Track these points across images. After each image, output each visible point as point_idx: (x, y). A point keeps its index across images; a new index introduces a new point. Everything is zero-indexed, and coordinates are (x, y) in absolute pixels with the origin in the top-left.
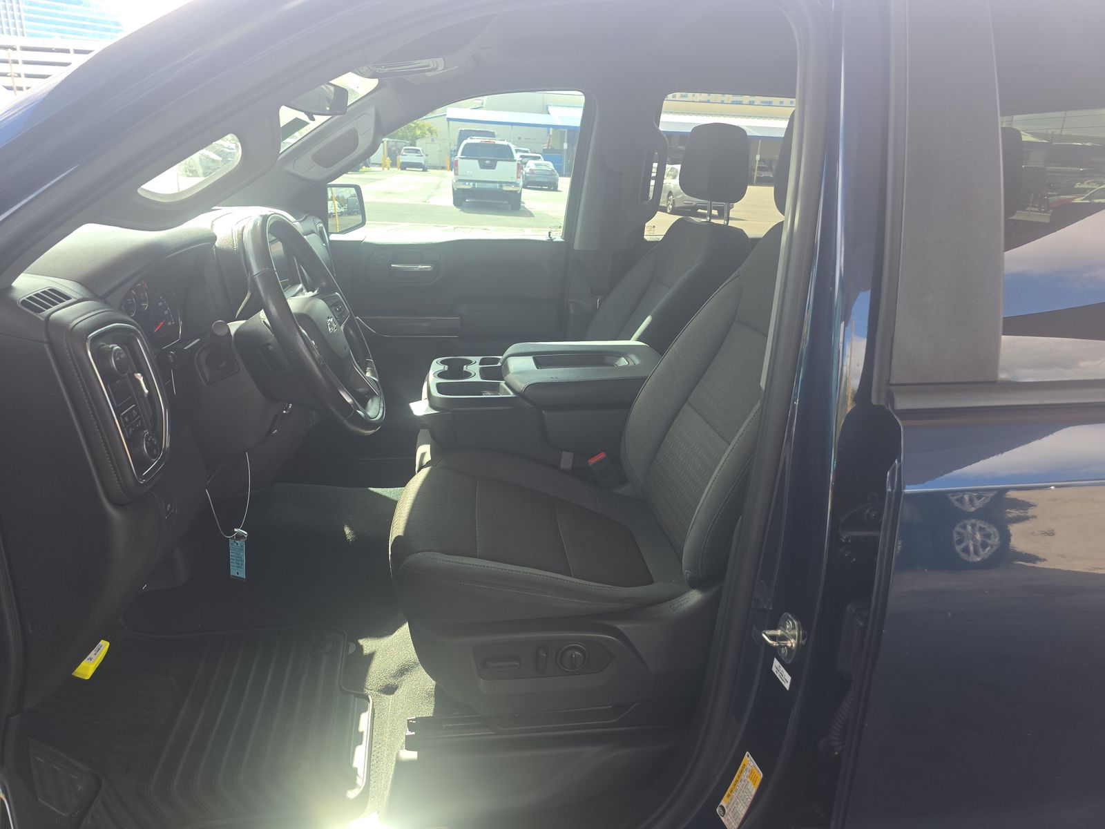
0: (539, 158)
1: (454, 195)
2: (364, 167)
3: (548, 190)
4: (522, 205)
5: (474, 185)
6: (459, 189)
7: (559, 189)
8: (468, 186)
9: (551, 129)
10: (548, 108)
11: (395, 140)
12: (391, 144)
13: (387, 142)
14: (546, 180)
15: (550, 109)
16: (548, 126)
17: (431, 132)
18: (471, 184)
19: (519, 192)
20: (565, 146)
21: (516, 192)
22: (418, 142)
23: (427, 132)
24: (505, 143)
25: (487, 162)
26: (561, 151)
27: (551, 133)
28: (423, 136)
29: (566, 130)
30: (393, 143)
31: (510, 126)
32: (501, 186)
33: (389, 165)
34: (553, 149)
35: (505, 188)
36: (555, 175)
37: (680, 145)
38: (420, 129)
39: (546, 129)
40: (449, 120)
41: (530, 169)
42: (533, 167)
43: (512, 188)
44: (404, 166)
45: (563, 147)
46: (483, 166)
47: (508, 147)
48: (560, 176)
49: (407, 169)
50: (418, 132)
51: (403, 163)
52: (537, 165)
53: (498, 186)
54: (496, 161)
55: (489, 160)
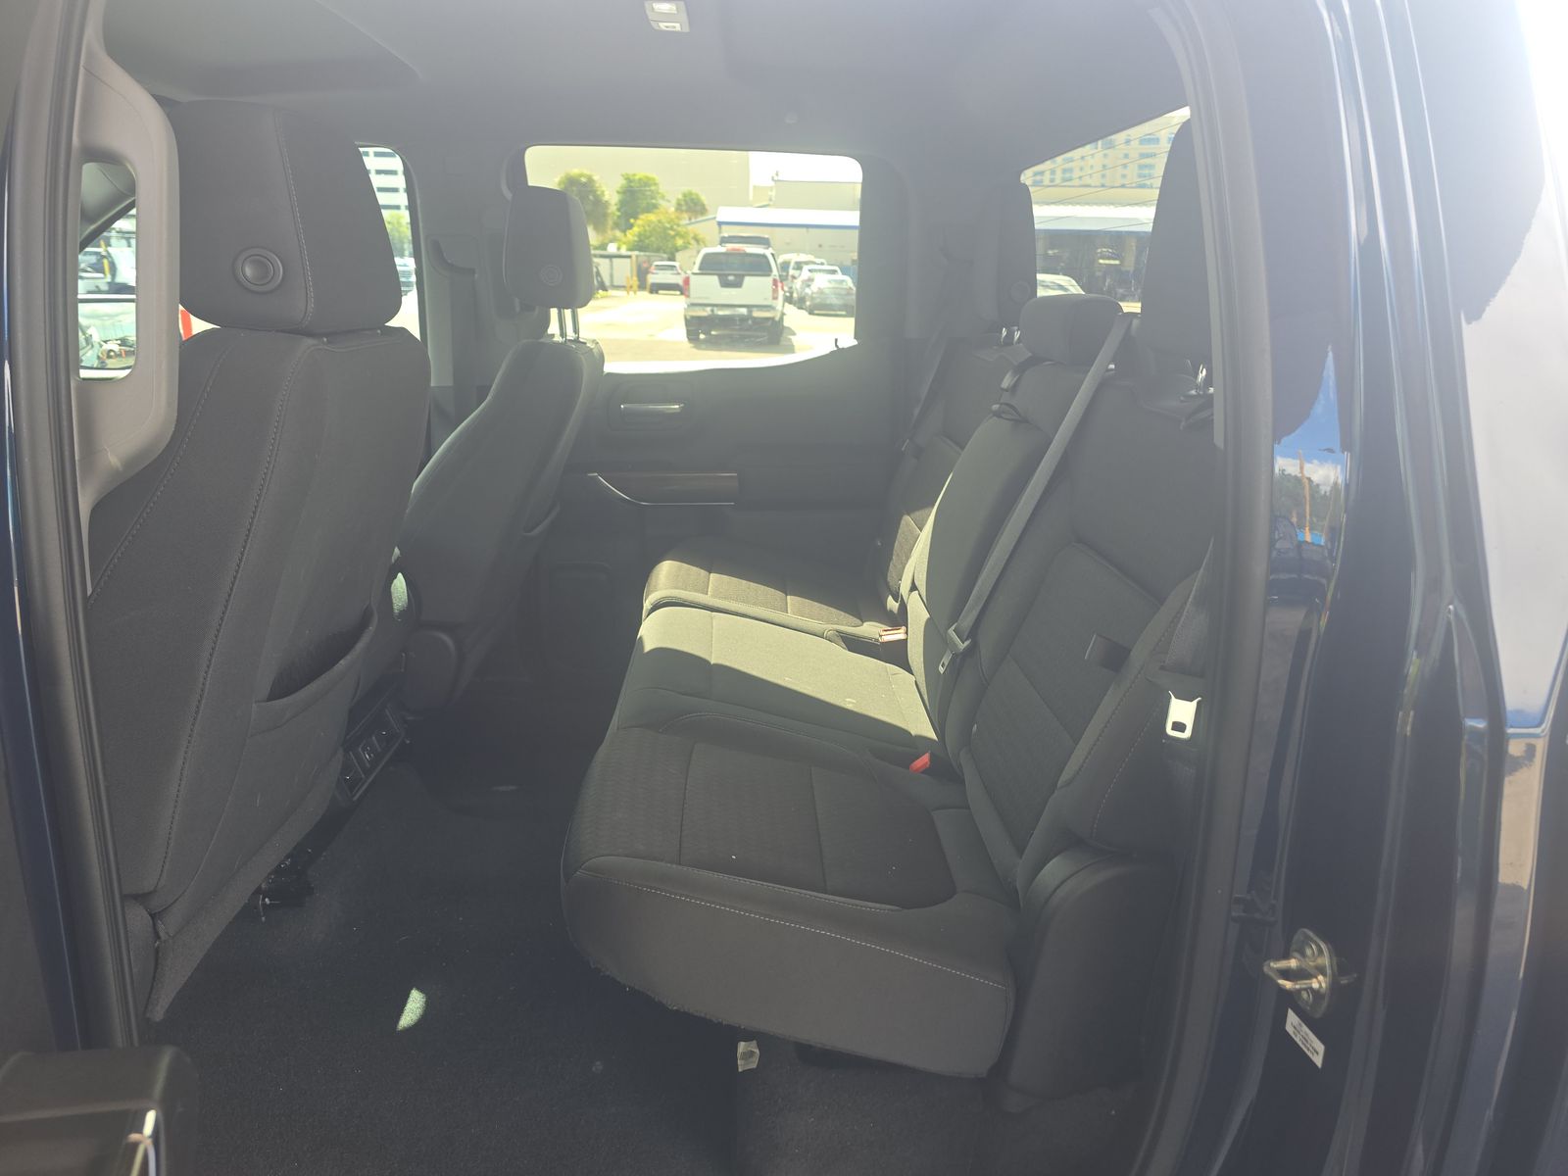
0: (835, 272)
1: (686, 325)
2: (600, 291)
5: (712, 311)
6: (693, 317)
8: (706, 312)
11: (647, 254)
12: (640, 259)
13: (637, 256)
17: (697, 241)
18: (709, 309)
19: (777, 319)
21: (772, 318)
22: (678, 256)
23: (692, 242)
28: (685, 247)
30: (645, 258)
31: (804, 230)
32: (750, 312)
33: (635, 287)
35: (756, 314)
38: (682, 237)
40: (720, 224)
43: (768, 314)
44: (656, 289)
46: (725, 284)
49: (660, 292)
50: (680, 242)
51: (653, 285)
53: (744, 311)
54: (743, 276)
55: (734, 275)
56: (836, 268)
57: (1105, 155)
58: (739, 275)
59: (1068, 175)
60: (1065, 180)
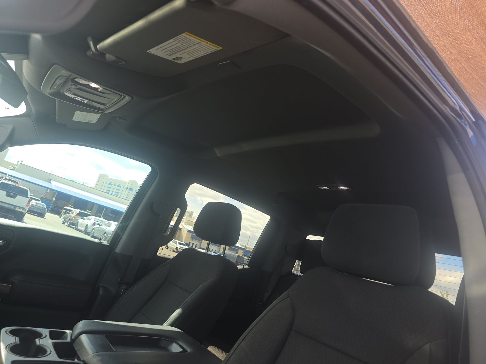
0: (39, 200)
3: (39, 216)
4: (23, 220)
7: (45, 217)
9: (49, 190)
10: (50, 180)
14: (40, 212)
15: (51, 181)
16: (48, 188)
19: (24, 213)
20: (54, 199)
21: (22, 213)
24: (26, 188)
25: (11, 194)
26: (51, 201)
27: (48, 192)
29: (57, 192)
32: (15, 208)
34: (46, 198)
35: (17, 209)
36: (45, 210)
37: (110, 214)
39: (46, 189)
41: (33, 204)
42: (34, 204)
43: (21, 210)
45: (53, 199)
46: (8, 195)
47: (27, 190)
48: (48, 212)
52: (36, 203)
53: (13, 207)
54: (17, 195)
55: (13, 193)
56: (40, 199)
57: (129, 192)
58: (15, 194)
59: (117, 194)
60: (115, 195)
